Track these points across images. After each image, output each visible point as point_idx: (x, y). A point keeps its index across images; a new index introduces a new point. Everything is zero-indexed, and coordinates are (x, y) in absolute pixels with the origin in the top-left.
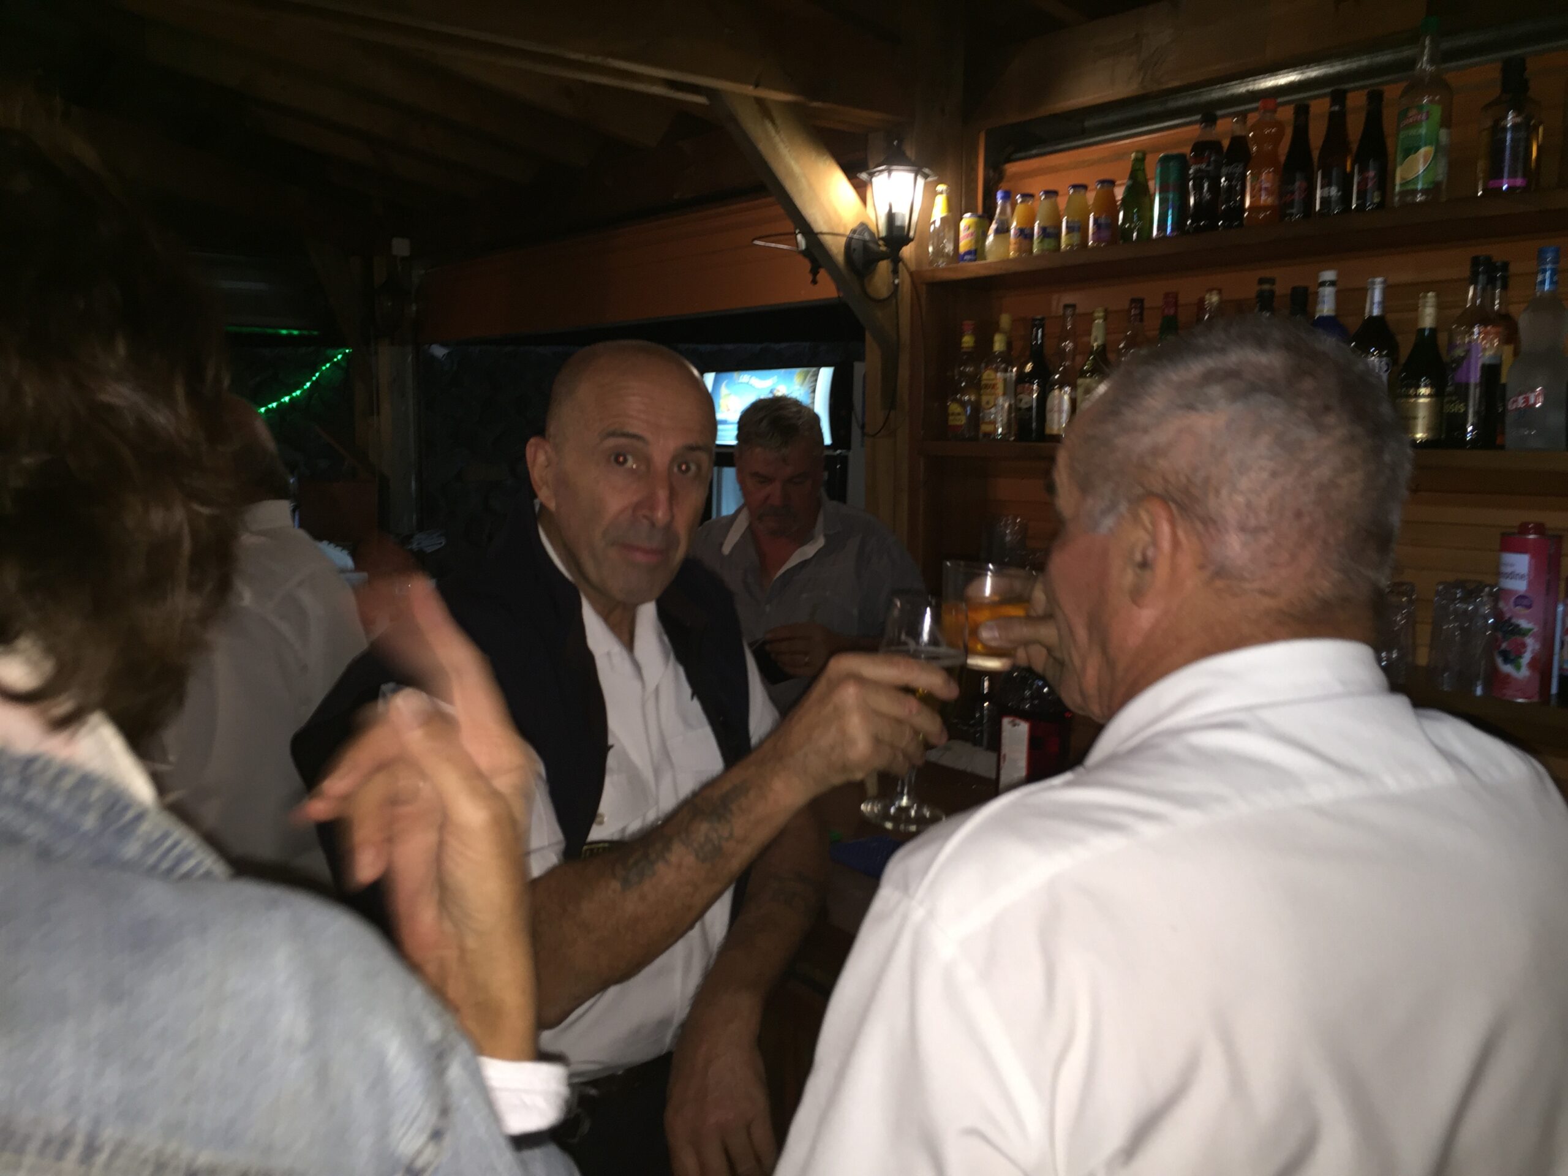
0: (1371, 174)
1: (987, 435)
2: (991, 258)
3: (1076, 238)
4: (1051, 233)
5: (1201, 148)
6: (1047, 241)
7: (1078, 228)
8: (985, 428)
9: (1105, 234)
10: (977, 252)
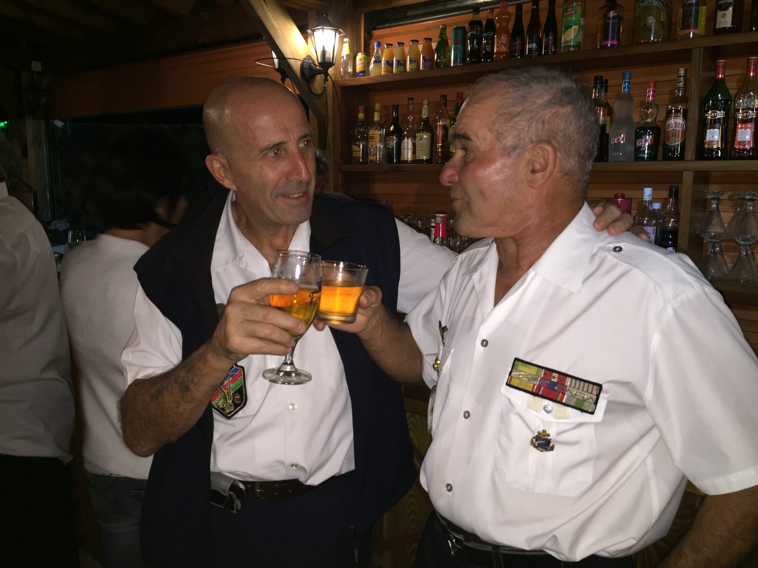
0: (551, 38)
1: (372, 161)
2: (372, 75)
3: (414, 66)
4: (402, 63)
5: (473, 24)
6: (400, 67)
7: (415, 61)
8: (371, 158)
9: (428, 64)
10: (365, 72)
